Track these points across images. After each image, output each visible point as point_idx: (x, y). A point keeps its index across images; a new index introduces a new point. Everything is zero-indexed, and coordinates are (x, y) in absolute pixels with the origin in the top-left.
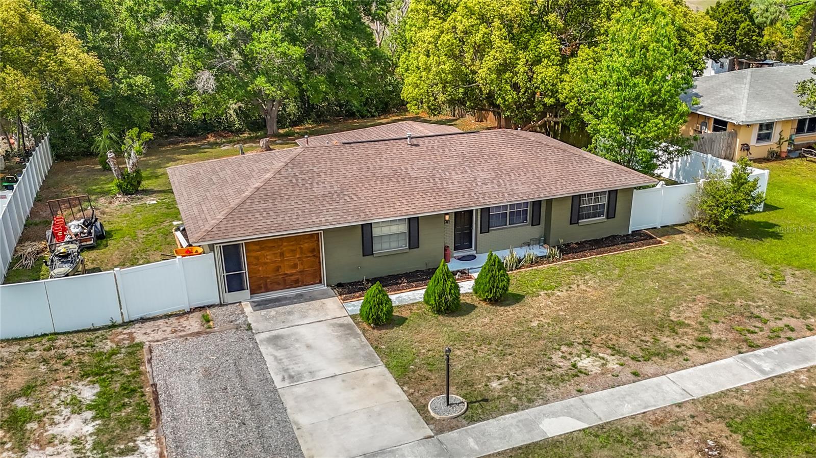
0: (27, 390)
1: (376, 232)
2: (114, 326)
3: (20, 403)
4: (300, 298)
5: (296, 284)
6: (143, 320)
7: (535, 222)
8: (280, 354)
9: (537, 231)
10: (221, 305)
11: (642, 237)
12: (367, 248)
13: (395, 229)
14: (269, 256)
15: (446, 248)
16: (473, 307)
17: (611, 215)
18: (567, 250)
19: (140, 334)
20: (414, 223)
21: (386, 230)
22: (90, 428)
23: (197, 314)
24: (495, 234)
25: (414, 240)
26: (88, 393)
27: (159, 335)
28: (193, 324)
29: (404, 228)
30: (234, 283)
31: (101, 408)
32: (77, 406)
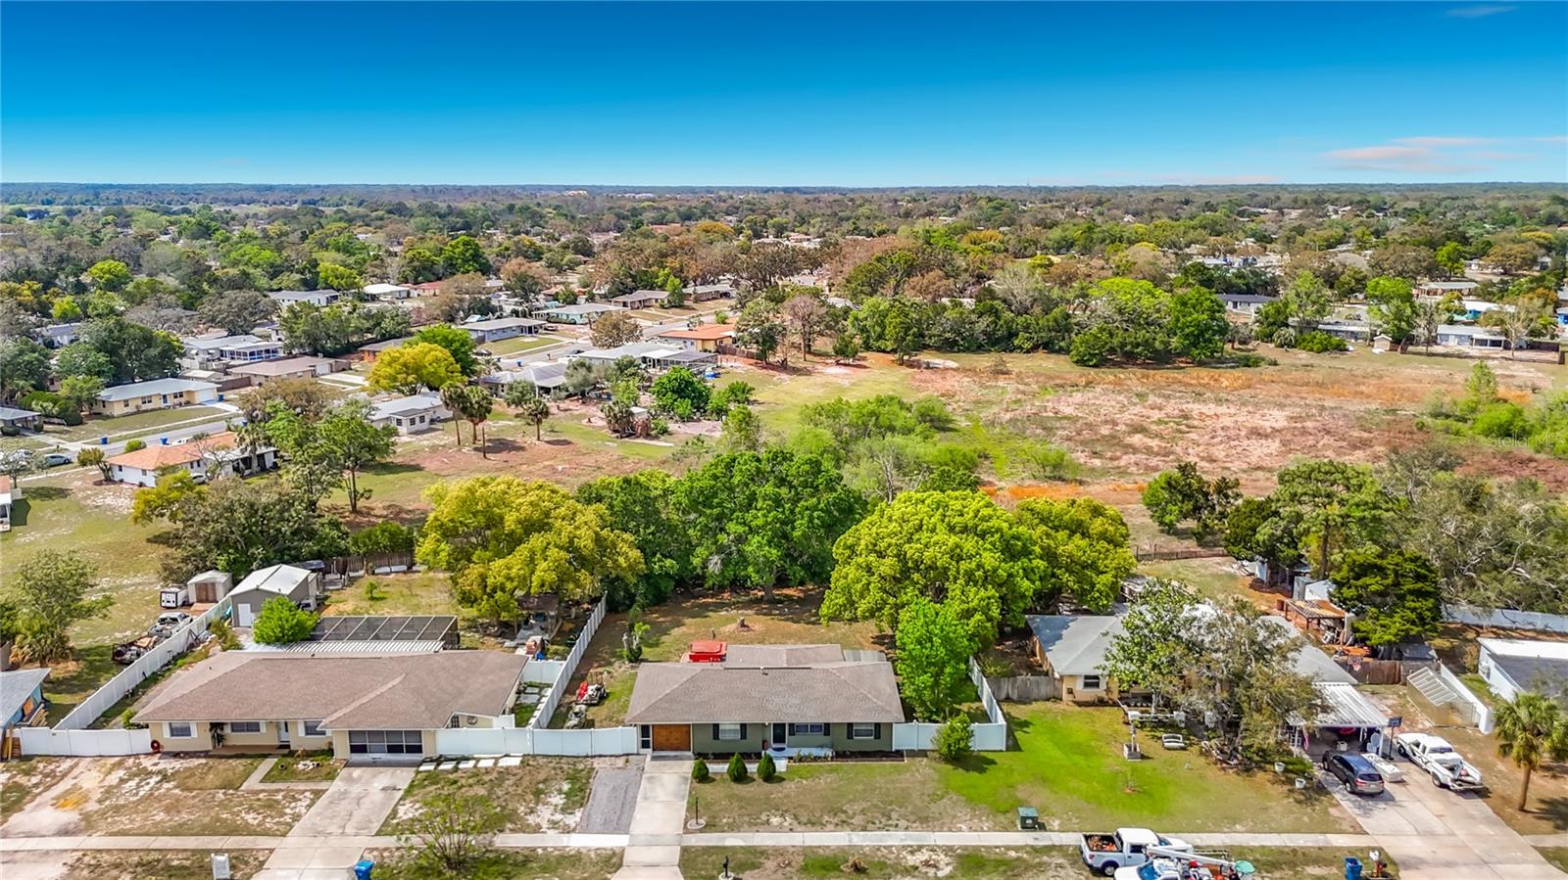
0: (545, 781)
1: (721, 728)
2: (587, 757)
3: (541, 786)
4: (676, 758)
5: (677, 749)
6: (601, 756)
7: (827, 733)
8: (648, 786)
9: (826, 740)
10: (638, 754)
11: (899, 755)
12: (716, 736)
13: (732, 727)
14: (664, 732)
15: (764, 742)
16: (753, 780)
17: (878, 736)
18: (840, 755)
19: (597, 763)
20: (743, 726)
21: (728, 727)
22: (562, 802)
23: (624, 758)
24: (797, 738)
25: (744, 736)
26: (566, 787)
27: (603, 766)
28: (620, 762)
29: (738, 727)
30: (645, 745)
31: (568, 795)
32: (560, 792)
